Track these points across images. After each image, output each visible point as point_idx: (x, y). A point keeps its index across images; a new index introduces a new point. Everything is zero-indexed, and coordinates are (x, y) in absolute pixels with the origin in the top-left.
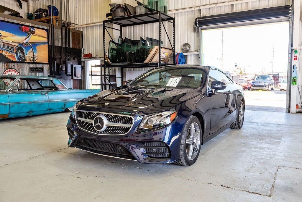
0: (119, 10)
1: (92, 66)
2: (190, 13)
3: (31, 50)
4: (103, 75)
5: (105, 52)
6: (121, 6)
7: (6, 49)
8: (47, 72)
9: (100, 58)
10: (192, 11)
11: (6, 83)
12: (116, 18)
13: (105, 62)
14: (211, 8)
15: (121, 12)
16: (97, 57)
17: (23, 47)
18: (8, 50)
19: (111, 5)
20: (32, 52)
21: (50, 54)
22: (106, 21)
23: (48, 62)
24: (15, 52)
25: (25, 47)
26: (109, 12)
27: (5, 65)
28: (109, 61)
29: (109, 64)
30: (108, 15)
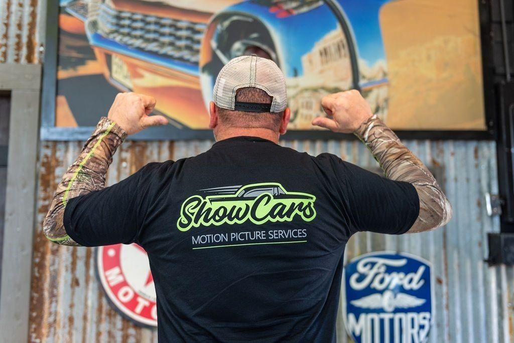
3: (335, 35)
7: (138, 43)
8: (474, 211)
11: (116, 289)
17: (273, 18)
18: (153, 47)
20: (345, 51)
21: (497, 59)
23: (479, 124)
24: (203, 58)
25: (288, 21)
27: (122, 160)
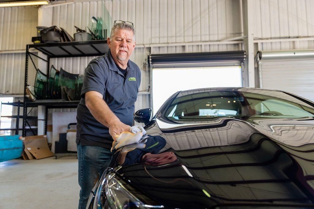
0: (53, 33)
1: (2, 104)
2: (137, 50)
4: (21, 117)
5: (26, 85)
6: (56, 29)
9: (13, 94)
10: (140, 48)
12: (47, 42)
13: (25, 98)
14: (161, 47)
15: (56, 35)
16: (7, 93)
19: (38, 28)
22: (31, 46)
26: (36, 35)
28: (33, 97)
29: (31, 100)
30: (34, 39)
